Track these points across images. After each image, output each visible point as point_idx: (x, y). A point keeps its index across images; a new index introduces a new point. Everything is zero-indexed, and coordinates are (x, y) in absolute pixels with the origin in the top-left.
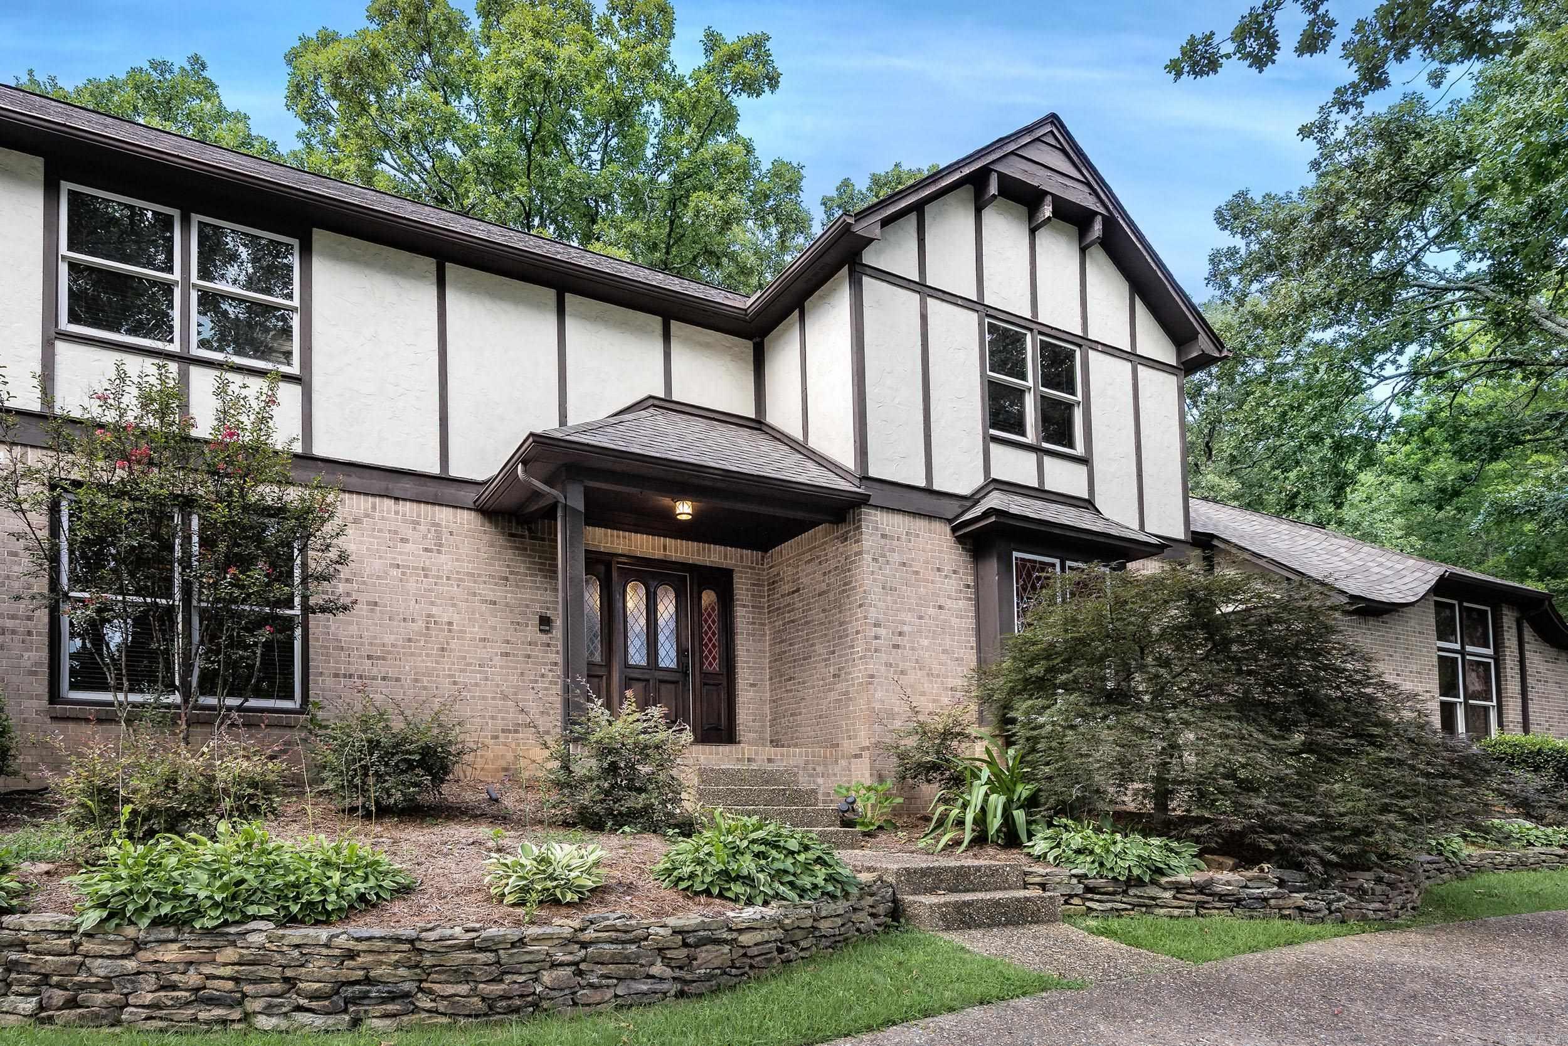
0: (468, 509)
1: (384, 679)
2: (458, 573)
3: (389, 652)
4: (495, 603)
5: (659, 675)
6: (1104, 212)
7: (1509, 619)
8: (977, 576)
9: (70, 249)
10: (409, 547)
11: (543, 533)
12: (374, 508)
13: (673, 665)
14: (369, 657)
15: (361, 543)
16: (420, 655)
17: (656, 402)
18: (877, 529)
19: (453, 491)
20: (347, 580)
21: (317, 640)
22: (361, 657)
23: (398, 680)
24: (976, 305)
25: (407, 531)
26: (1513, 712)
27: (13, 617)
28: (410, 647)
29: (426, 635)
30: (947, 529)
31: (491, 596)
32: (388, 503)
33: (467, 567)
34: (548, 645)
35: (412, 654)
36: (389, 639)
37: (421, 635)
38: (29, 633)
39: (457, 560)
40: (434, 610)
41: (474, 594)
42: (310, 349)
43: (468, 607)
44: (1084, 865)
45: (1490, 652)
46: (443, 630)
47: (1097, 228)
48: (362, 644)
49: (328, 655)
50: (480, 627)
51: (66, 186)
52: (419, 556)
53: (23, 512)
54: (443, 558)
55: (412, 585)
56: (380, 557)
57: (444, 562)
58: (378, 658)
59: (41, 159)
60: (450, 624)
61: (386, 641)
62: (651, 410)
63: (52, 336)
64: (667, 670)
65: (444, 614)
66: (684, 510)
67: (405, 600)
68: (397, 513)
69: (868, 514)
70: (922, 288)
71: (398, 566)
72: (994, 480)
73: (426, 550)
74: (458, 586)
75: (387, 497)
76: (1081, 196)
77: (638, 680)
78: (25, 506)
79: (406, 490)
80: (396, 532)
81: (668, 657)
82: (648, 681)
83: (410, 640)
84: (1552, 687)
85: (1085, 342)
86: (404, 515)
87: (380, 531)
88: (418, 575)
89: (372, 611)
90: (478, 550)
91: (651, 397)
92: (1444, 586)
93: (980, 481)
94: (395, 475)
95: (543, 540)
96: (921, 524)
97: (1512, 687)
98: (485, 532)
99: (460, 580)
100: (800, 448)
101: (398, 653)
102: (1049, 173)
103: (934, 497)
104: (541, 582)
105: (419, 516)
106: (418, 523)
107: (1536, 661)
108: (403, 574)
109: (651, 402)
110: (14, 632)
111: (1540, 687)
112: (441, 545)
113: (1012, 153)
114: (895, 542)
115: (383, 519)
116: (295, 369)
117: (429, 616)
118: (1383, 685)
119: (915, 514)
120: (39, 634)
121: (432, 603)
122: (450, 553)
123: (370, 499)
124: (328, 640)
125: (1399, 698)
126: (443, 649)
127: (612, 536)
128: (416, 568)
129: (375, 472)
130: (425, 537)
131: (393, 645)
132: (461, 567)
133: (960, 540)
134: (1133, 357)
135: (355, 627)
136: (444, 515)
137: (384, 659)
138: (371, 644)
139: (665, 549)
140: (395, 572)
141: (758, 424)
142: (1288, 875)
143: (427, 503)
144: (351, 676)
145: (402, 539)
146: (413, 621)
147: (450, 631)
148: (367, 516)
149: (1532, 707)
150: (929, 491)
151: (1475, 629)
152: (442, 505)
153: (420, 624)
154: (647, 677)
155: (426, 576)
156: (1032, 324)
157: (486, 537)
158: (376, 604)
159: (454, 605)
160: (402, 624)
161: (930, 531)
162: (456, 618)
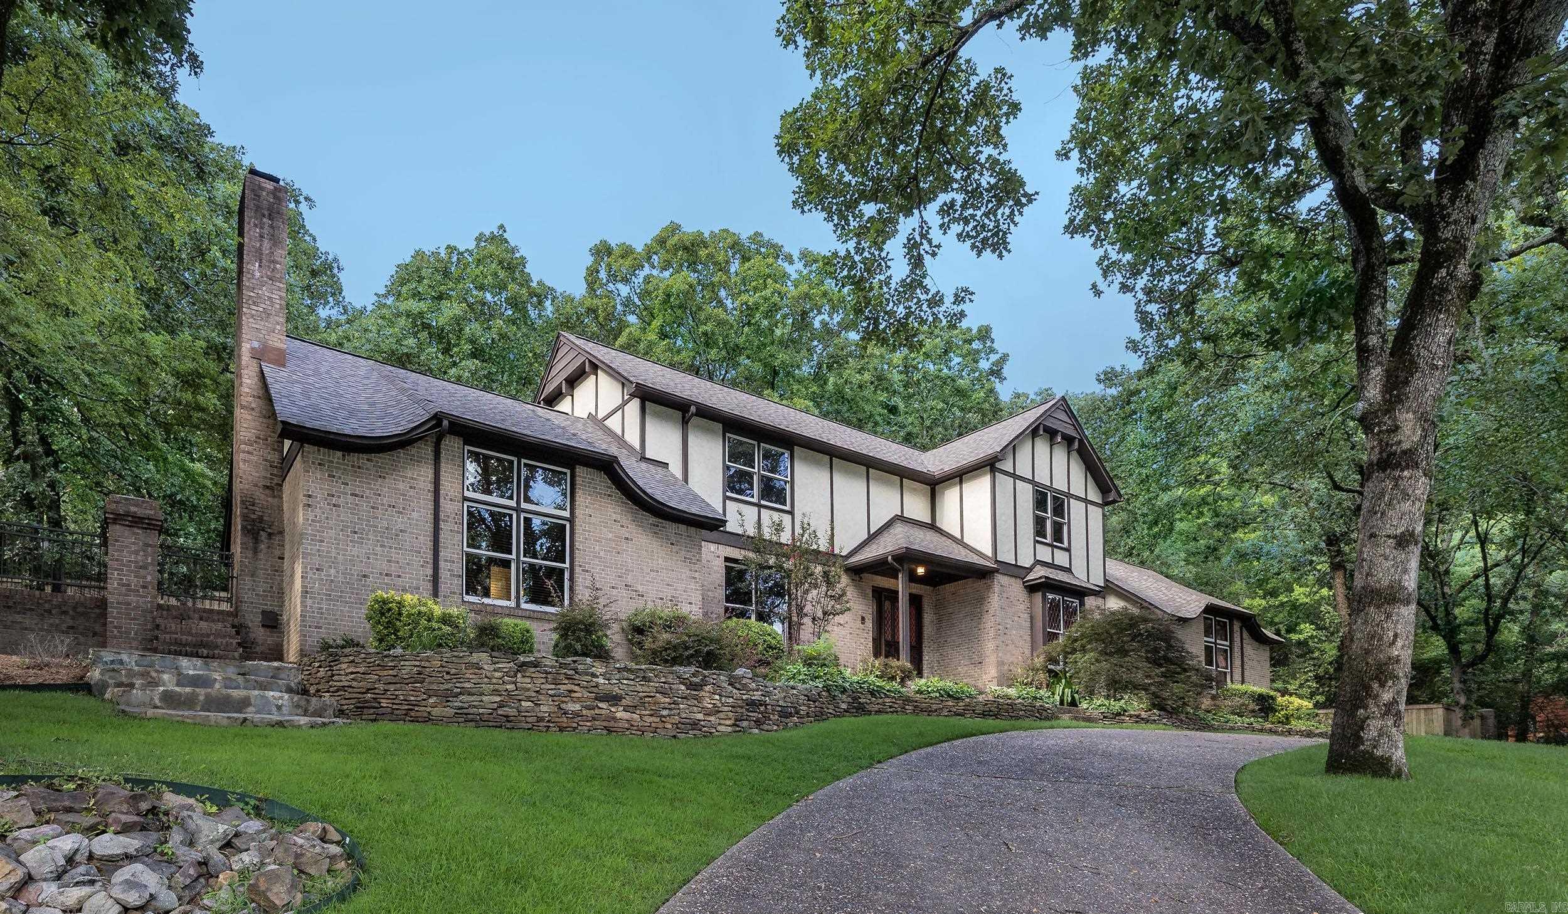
0: (841, 568)
6: (1078, 436)
7: (1237, 626)
8: (1031, 602)
9: (728, 462)
11: (864, 579)
17: (900, 518)
18: (999, 582)
19: (836, 560)
24: (1032, 482)
26: (1237, 676)
30: (1022, 583)
34: (864, 630)
42: (794, 498)
44: (1103, 709)
45: (1228, 643)
47: (1076, 445)
50: (843, 621)
51: (728, 435)
59: (721, 425)
62: (898, 522)
63: (725, 494)
66: (921, 571)
69: (997, 576)
70: (1015, 476)
72: (1037, 560)
76: (1071, 432)
84: (1255, 663)
85: (1069, 495)
91: (897, 515)
92: (1210, 609)
93: (1032, 562)
95: (863, 582)
96: (1013, 580)
97: (1237, 662)
98: (845, 578)
100: (960, 542)
102: (1061, 423)
103: (1018, 568)
104: (862, 601)
107: (1249, 650)
109: (898, 518)
111: (1250, 663)
113: (1050, 415)
114: (1005, 588)
116: (787, 508)
118: (1188, 652)
119: (1011, 576)
125: (1192, 658)
127: (884, 580)
133: (1026, 587)
134: (1086, 501)
141: (933, 527)
142: (1162, 713)
149: (1246, 673)
150: (1016, 566)
151: (1223, 632)
156: (1050, 488)
161: (1016, 583)
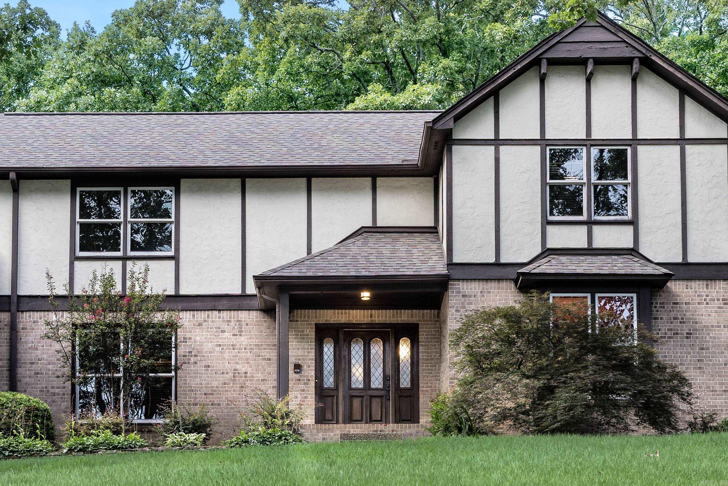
0: (256, 310)
1: (212, 405)
2: (250, 345)
3: (215, 391)
4: (270, 359)
5: (371, 393)
6: (640, 55)
9: (80, 218)
10: (226, 335)
11: (297, 317)
12: (208, 317)
13: (381, 386)
14: (205, 394)
15: (202, 335)
16: (230, 391)
17: (366, 230)
18: (459, 292)
19: (248, 302)
20: (195, 356)
21: (181, 387)
22: (201, 394)
23: (219, 405)
24: (539, 141)
25: (225, 327)
27: (58, 388)
28: (225, 387)
29: (234, 380)
30: (513, 285)
31: (268, 356)
32: (216, 313)
33: (255, 341)
34: (299, 380)
35: (226, 391)
36: (215, 384)
37: (231, 380)
38: (64, 394)
39: (250, 338)
40: (238, 367)
41: (259, 356)
42: (179, 241)
43: (255, 363)
46: (241, 377)
47: (635, 67)
48: (202, 388)
49: (186, 394)
50: (262, 373)
51: (79, 189)
52: (231, 338)
53: (60, 341)
54: (243, 338)
55: (226, 355)
56: (211, 342)
57: (243, 340)
58: (210, 394)
59: (70, 180)
60: (246, 373)
61: (213, 385)
62: (364, 234)
63: (74, 258)
64: (376, 389)
65: (242, 368)
66: (366, 295)
67: (223, 363)
68: (219, 318)
69: (453, 285)
70: (497, 142)
71: (220, 345)
72: (549, 249)
73: (234, 335)
74: (250, 352)
75: (215, 310)
76: (618, 51)
77: (357, 396)
78: (61, 339)
79: (223, 305)
80: (219, 328)
81: (377, 382)
82: (363, 397)
83: (225, 383)
85: (635, 142)
86: (223, 318)
87: (211, 328)
88: (230, 349)
89: (207, 370)
90: (261, 332)
91: (363, 227)
93: (538, 250)
94: (219, 298)
95: (297, 321)
96: (492, 285)
98: (265, 321)
99: (252, 349)
101: (220, 391)
102: (589, 45)
103: (501, 267)
104: (296, 345)
105: (230, 317)
106: (230, 322)
108: (222, 349)
109: (363, 230)
110: (58, 394)
112: (241, 332)
113: (558, 42)
114: (473, 298)
115: (213, 321)
116: (172, 253)
117: (235, 370)
119: (487, 280)
120: (67, 394)
121: (237, 363)
122: (246, 335)
123: (207, 312)
124: (186, 387)
126: (242, 387)
127: (338, 313)
128: (229, 345)
129: (209, 298)
130: (234, 328)
131: (217, 387)
132: (252, 342)
134: (681, 141)
135: (199, 379)
136: (243, 315)
137: (212, 394)
138: (206, 387)
139: (371, 317)
140: (218, 349)
141: (435, 230)
143: (235, 310)
144: (196, 404)
145: (222, 331)
146: (227, 373)
147: (246, 377)
148: (205, 321)
150: (497, 264)
152: (242, 310)
153: (231, 374)
154: (363, 394)
155: (234, 349)
156: (587, 141)
157: (265, 324)
158: (209, 366)
159: (248, 363)
160: (222, 375)
161: (499, 288)
162: (249, 370)
